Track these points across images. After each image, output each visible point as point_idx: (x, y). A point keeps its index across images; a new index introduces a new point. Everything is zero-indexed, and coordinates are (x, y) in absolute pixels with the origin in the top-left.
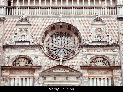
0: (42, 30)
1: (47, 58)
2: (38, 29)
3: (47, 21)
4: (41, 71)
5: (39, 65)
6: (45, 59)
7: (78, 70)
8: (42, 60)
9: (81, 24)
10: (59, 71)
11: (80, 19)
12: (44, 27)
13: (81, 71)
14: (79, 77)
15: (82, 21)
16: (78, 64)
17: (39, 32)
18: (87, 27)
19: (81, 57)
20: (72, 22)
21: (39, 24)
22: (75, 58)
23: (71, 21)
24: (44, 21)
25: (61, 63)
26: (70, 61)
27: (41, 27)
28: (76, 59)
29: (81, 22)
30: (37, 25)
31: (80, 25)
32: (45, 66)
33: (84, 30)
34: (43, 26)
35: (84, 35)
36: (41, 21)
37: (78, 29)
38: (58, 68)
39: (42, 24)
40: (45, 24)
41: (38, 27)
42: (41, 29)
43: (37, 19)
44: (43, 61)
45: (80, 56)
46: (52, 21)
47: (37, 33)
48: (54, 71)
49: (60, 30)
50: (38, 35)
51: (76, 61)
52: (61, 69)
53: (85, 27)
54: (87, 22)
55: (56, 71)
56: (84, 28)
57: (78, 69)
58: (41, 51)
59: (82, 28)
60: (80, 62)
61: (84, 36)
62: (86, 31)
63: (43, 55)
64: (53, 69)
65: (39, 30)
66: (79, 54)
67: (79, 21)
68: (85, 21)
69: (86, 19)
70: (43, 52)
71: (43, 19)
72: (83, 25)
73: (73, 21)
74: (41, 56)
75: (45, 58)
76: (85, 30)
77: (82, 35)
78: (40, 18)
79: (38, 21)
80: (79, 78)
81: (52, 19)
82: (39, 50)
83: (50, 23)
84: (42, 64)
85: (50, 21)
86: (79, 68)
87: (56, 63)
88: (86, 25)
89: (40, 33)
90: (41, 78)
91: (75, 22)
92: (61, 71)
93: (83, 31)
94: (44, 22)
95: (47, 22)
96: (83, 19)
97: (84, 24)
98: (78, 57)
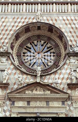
0: (12, 32)
1: (18, 72)
2: (7, 30)
3: (19, 20)
4: (9, 91)
5: (5, 82)
6: (15, 74)
7: (64, 91)
8: (10, 74)
9: (66, 24)
10: (35, 92)
11: (65, 18)
12: (14, 28)
13: (69, 92)
14: (66, 101)
15: (68, 20)
16: (64, 81)
17: (8, 34)
18: (75, 29)
19: (68, 71)
20: (54, 22)
21: (8, 24)
22: (59, 72)
23: (52, 20)
24: (15, 20)
25: (38, 80)
26: (53, 76)
27: (10, 28)
28: (60, 74)
29: (67, 22)
30: (5, 26)
31: (65, 26)
32: (15, 84)
33: (71, 32)
34: (13, 26)
35: (72, 39)
36: (11, 20)
37: (63, 30)
38: (33, 88)
39: (12, 24)
40: (16, 24)
41: (6, 28)
42: (11, 30)
43: (6, 18)
44: (12, 76)
45: (67, 69)
46: (27, 20)
47: (5, 36)
48: (27, 92)
49: (37, 32)
50: (6, 38)
51: (61, 76)
52: (39, 88)
53: (72, 28)
54: (75, 22)
55: (30, 92)
56: (71, 30)
57: (63, 88)
58: (10, 62)
59: (68, 30)
60: (67, 79)
61: (71, 41)
62: (74, 34)
63: (12, 67)
64: (26, 88)
65: (8, 32)
66: (66, 66)
67: (64, 20)
68: (72, 20)
69: (73, 18)
70: (12, 63)
71: (14, 18)
72: (69, 26)
73: (56, 20)
74: (9, 69)
75: (14, 71)
76: (73, 32)
77: (68, 39)
78: (9, 17)
79: (7, 20)
80: (66, 103)
81: (26, 18)
82: (7, 60)
83: (23, 22)
84: (10, 80)
85: (23, 20)
86: (66, 86)
87: (30, 80)
88: (73, 26)
89: (9, 37)
90: (8, 103)
91: (59, 22)
92: (39, 92)
93: (70, 34)
94: (15, 22)
95: (19, 22)
96: (69, 18)
97: (70, 24)
98: (63, 71)
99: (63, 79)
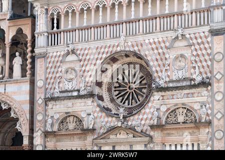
1: (104, 114)
2: (90, 65)
3: (102, 50)
4: (96, 136)
6: (101, 117)
7: (147, 133)
8: (96, 118)
9: (153, 49)
10: (119, 136)
11: (152, 41)
12: (98, 62)
13: (152, 133)
14: (149, 143)
15: (155, 43)
16: (148, 122)
18: (162, 54)
19: (152, 110)
20: (140, 47)
21: (92, 57)
22: (143, 111)
23: (137, 46)
24: (99, 50)
25: (119, 124)
26: (136, 117)
27: (94, 62)
28: (144, 113)
29: (154, 46)
30: (89, 60)
31: (151, 52)
32: (101, 128)
33: (157, 60)
34: (97, 59)
35: (158, 69)
36: (94, 51)
38: (117, 132)
39: (96, 56)
40: (100, 56)
41: (90, 62)
42: (95, 64)
43: (89, 49)
44: (98, 120)
45: (151, 108)
46: (111, 49)
47: (90, 73)
50: (90, 76)
51: (145, 116)
53: (159, 54)
54: (163, 45)
55: (114, 137)
56: (158, 57)
57: (146, 130)
58: (95, 104)
59: (154, 58)
60: (151, 119)
61: (157, 72)
62: (160, 62)
63: (98, 109)
64: (110, 132)
65: (92, 67)
66: (150, 104)
67: (151, 44)
68: (159, 43)
69: (161, 40)
70: (98, 105)
71: (97, 48)
72: (156, 51)
73: (142, 45)
74: (95, 112)
75: (100, 114)
76: (159, 60)
77: (154, 69)
80: (148, 145)
81: (109, 47)
82: (93, 102)
83: (107, 53)
84: (97, 124)
85: (106, 50)
86: (149, 128)
87: (115, 123)
88: (160, 51)
91: (145, 47)
92: (122, 136)
93: (156, 63)
94: (99, 53)
95: (103, 53)
96: (156, 40)
97: (157, 49)
98: (147, 110)
99: (146, 119)
